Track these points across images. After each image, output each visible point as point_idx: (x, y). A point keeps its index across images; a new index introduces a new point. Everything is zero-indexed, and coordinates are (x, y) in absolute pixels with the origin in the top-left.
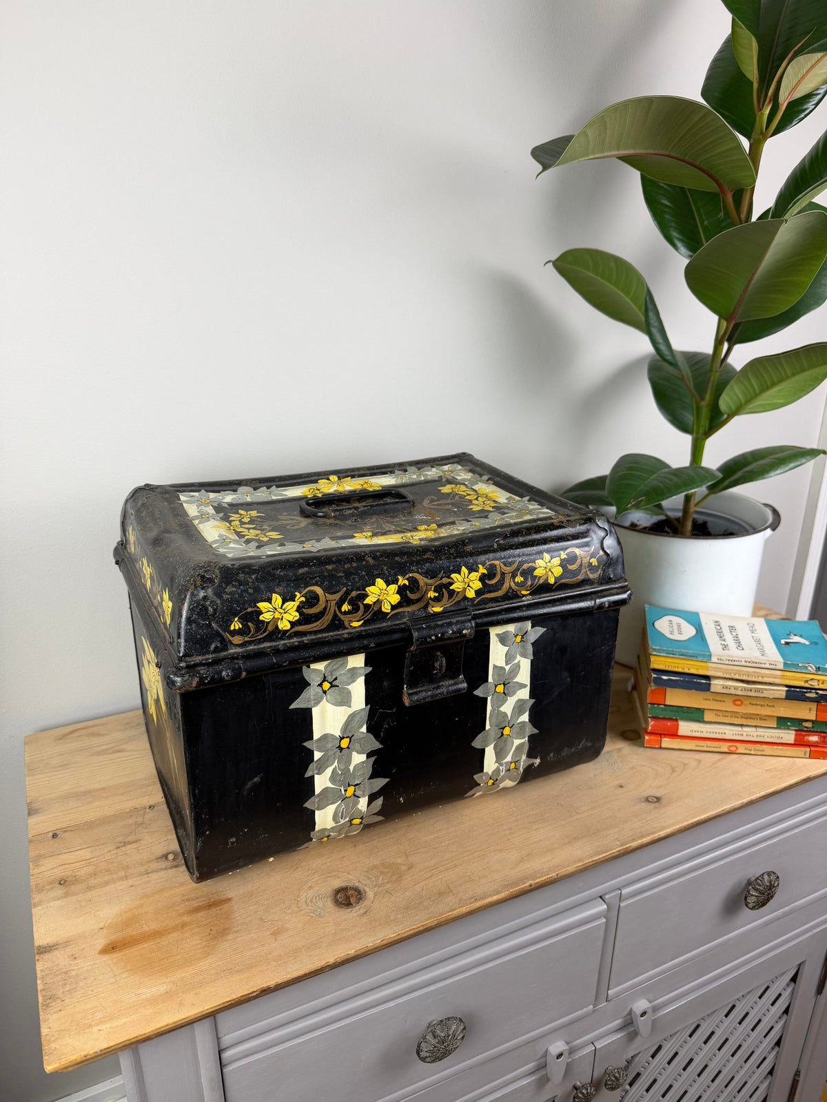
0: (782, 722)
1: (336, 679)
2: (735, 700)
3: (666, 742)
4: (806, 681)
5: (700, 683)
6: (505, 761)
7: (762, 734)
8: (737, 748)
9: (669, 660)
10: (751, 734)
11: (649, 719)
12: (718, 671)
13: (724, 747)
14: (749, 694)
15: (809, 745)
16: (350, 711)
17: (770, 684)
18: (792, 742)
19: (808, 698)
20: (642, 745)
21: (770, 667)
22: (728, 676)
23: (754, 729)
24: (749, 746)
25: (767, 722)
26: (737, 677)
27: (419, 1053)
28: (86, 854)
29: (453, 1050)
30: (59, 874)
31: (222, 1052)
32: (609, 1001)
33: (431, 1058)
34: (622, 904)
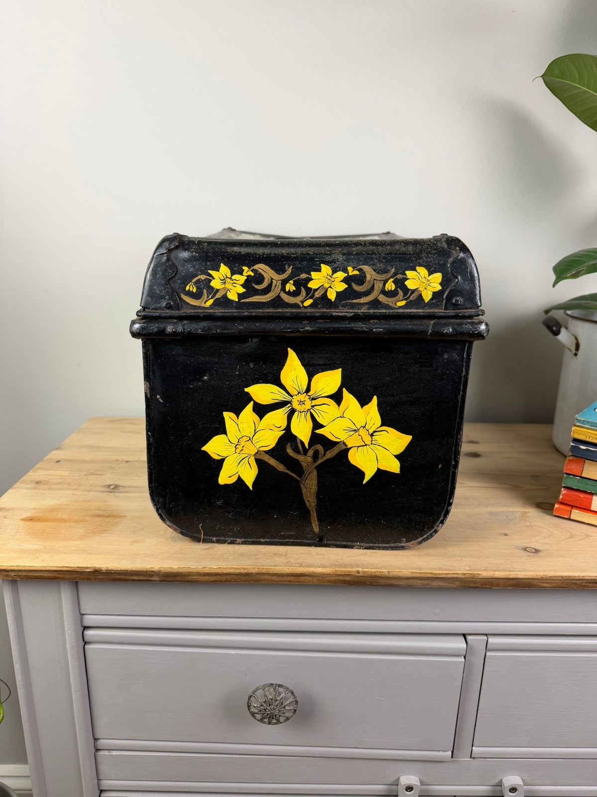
3: (576, 514)
11: (563, 489)
20: (551, 515)
27: (249, 707)
28: (65, 473)
29: (282, 719)
30: (41, 478)
31: (86, 628)
32: (474, 758)
33: (259, 717)
34: (488, 654)
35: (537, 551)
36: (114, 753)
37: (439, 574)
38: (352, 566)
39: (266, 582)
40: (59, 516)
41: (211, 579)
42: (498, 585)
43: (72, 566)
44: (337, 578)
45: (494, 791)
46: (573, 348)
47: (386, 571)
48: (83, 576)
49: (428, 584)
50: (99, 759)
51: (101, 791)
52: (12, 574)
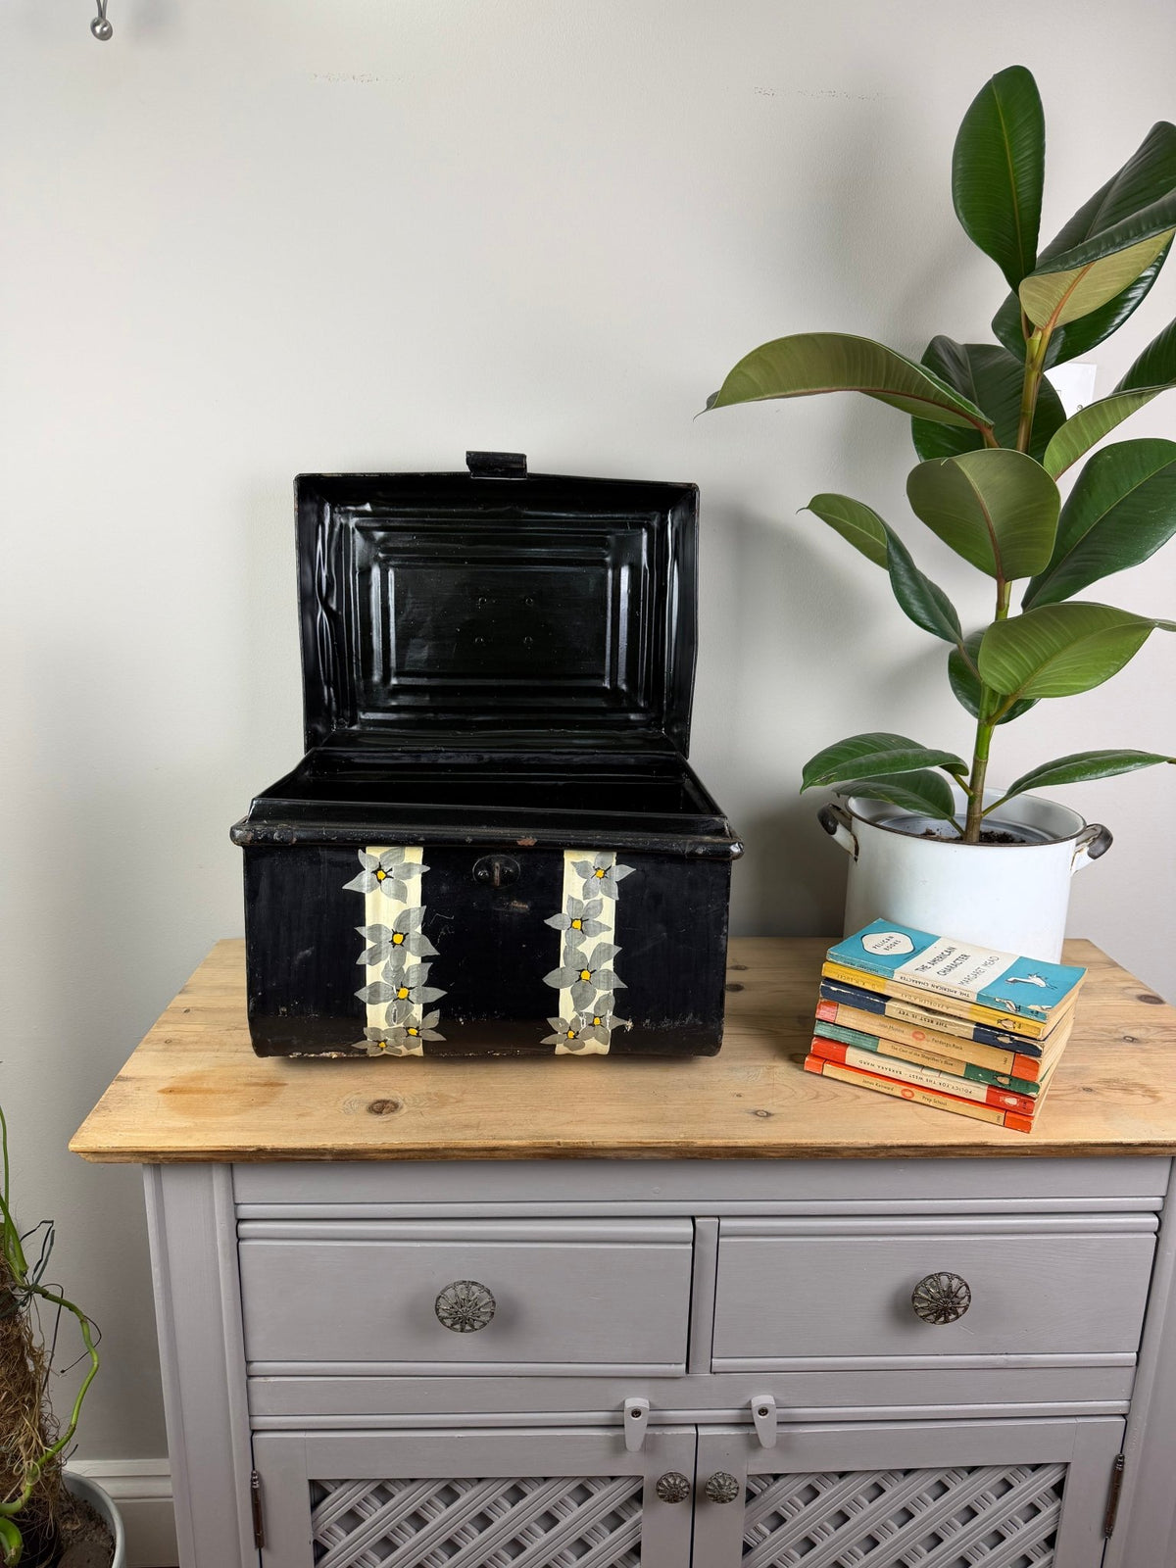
0: (973, 1072)
1: (391, 870)
2: (916, 1033)
3: (829, 1070)
4: (1000, 1021)
5: (874, 1002)
6: (585, 1011)
7: (947, 1082)
8: (913, 1095)
9: (846, 970)
10: (933, 1079)
11: (814, 1039)
12: (897, 992)
13: (897, 1090)
14: (929, 1025)
15: (1006, 1109)
16: (405, 907)
17: (960, 1018)
18: (984, 1101)
19: (1001, 1043)
20: (802, 1070)
21: (961, 997)
22: (907, 999)
23: (937, 1074)
24: (928, 1094)
25: (953, 1067)
26: (917, 1002)
27: (437, 1310)
28: (200, 1028)
29: (477, 1325)
30: (170, 1036)
31: (240, 1221)
32: (715, 1373)
33: (449, 1322)
34: (720, 1240)
35: (769, 1115)
36: (272, 1379)
37: (649, 1143)
38: (552, 1137)
39: (454, 1159)
40: (205, 1086)
41: (391, 1156)
42: (718, 1155)
43: (232, 1144)
44: (535, 1151)
45: (742, 1416)
46: (853, 851)
47: (590, 1141)
48: (244, 1157)
49: (639, 1155)
50: (253, 1388)
51: (254, 1432)
52: (161, 1156)
